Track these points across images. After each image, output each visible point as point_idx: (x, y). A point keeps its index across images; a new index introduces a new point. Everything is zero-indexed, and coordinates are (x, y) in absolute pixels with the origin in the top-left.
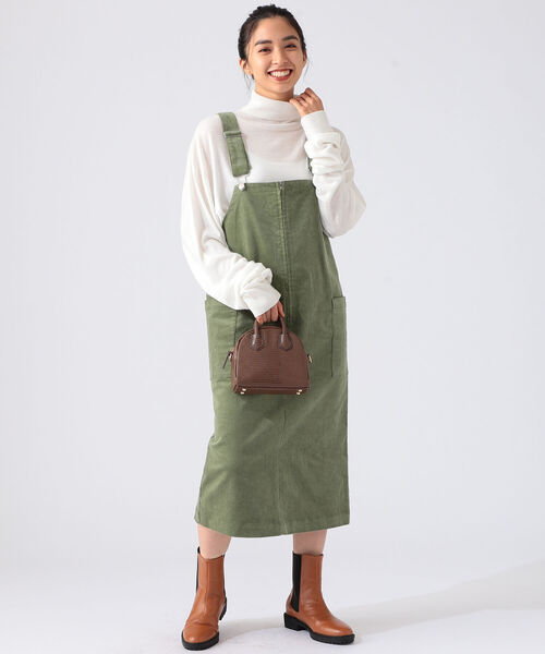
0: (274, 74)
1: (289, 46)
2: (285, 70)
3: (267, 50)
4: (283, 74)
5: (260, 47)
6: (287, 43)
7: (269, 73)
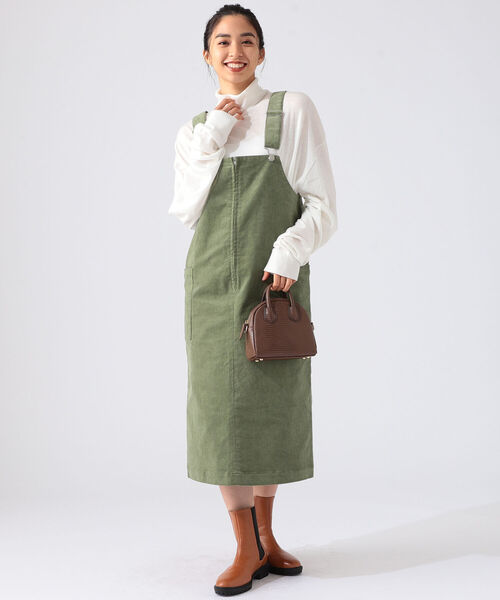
0: (230, 65)
1: (246, 42)
2: (239, 63)
3: (226, 43)
4: (237, 66)
5: (220, 39)
6: (245, 39)
7: (226, 64)
